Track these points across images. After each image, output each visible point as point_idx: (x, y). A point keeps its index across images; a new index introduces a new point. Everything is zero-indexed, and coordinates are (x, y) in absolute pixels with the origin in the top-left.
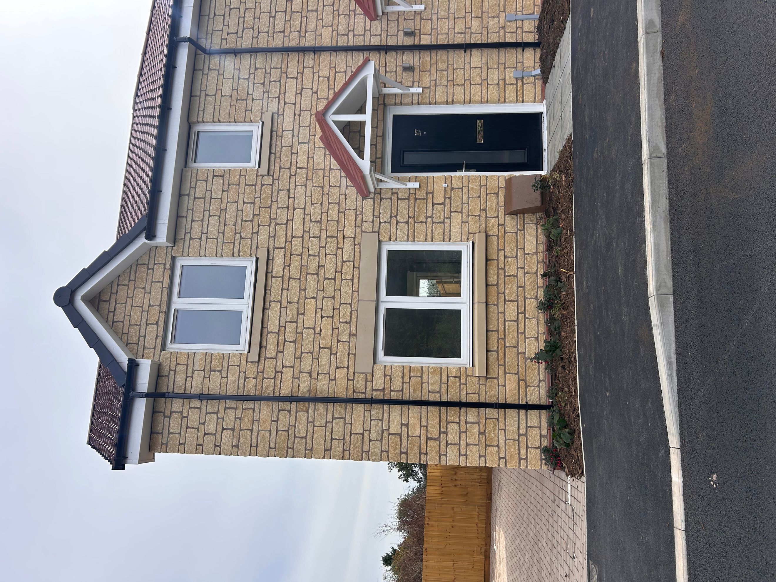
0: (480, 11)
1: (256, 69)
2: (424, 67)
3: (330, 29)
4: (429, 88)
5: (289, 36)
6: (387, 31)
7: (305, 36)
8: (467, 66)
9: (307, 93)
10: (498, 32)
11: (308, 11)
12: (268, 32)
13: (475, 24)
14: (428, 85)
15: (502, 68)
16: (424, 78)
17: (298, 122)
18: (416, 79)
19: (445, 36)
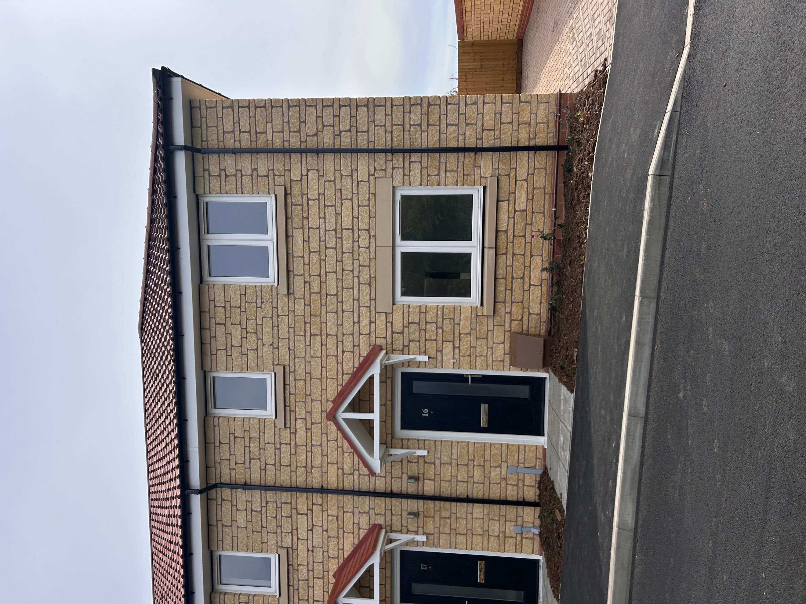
0: (482, 460)
1: (267, 502)
2: (427, 512)
3: (336, 466)
4: (433, 534)
5: (296, 472)
6: (391, 473)
7: (311, 472)
8: (469, 516)
9: (318, 531)
10: (500, 483)
11: (312, 445)
12: (274, 465)
13: (477, 474)
14: (432, 532)
15: (502, 521)
16: (428, 525)
17: (311, 557)
18: (421, 524)
19: (447, 484)
